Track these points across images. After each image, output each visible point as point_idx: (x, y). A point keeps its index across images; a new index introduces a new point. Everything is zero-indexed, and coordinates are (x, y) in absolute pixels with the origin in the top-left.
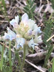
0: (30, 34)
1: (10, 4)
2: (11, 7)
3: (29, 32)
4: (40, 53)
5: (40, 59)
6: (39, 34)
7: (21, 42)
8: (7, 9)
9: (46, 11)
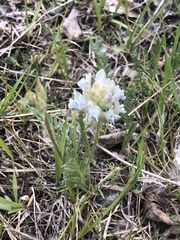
0: (109, 100)
1: (72, 65)
2: (74, 69)
3: (107, 97)
4: (116, 134)
5: (116, 143)
6: (121, 102)
7: (94, 112)
8: (69, 72)
9: (124, 74)
